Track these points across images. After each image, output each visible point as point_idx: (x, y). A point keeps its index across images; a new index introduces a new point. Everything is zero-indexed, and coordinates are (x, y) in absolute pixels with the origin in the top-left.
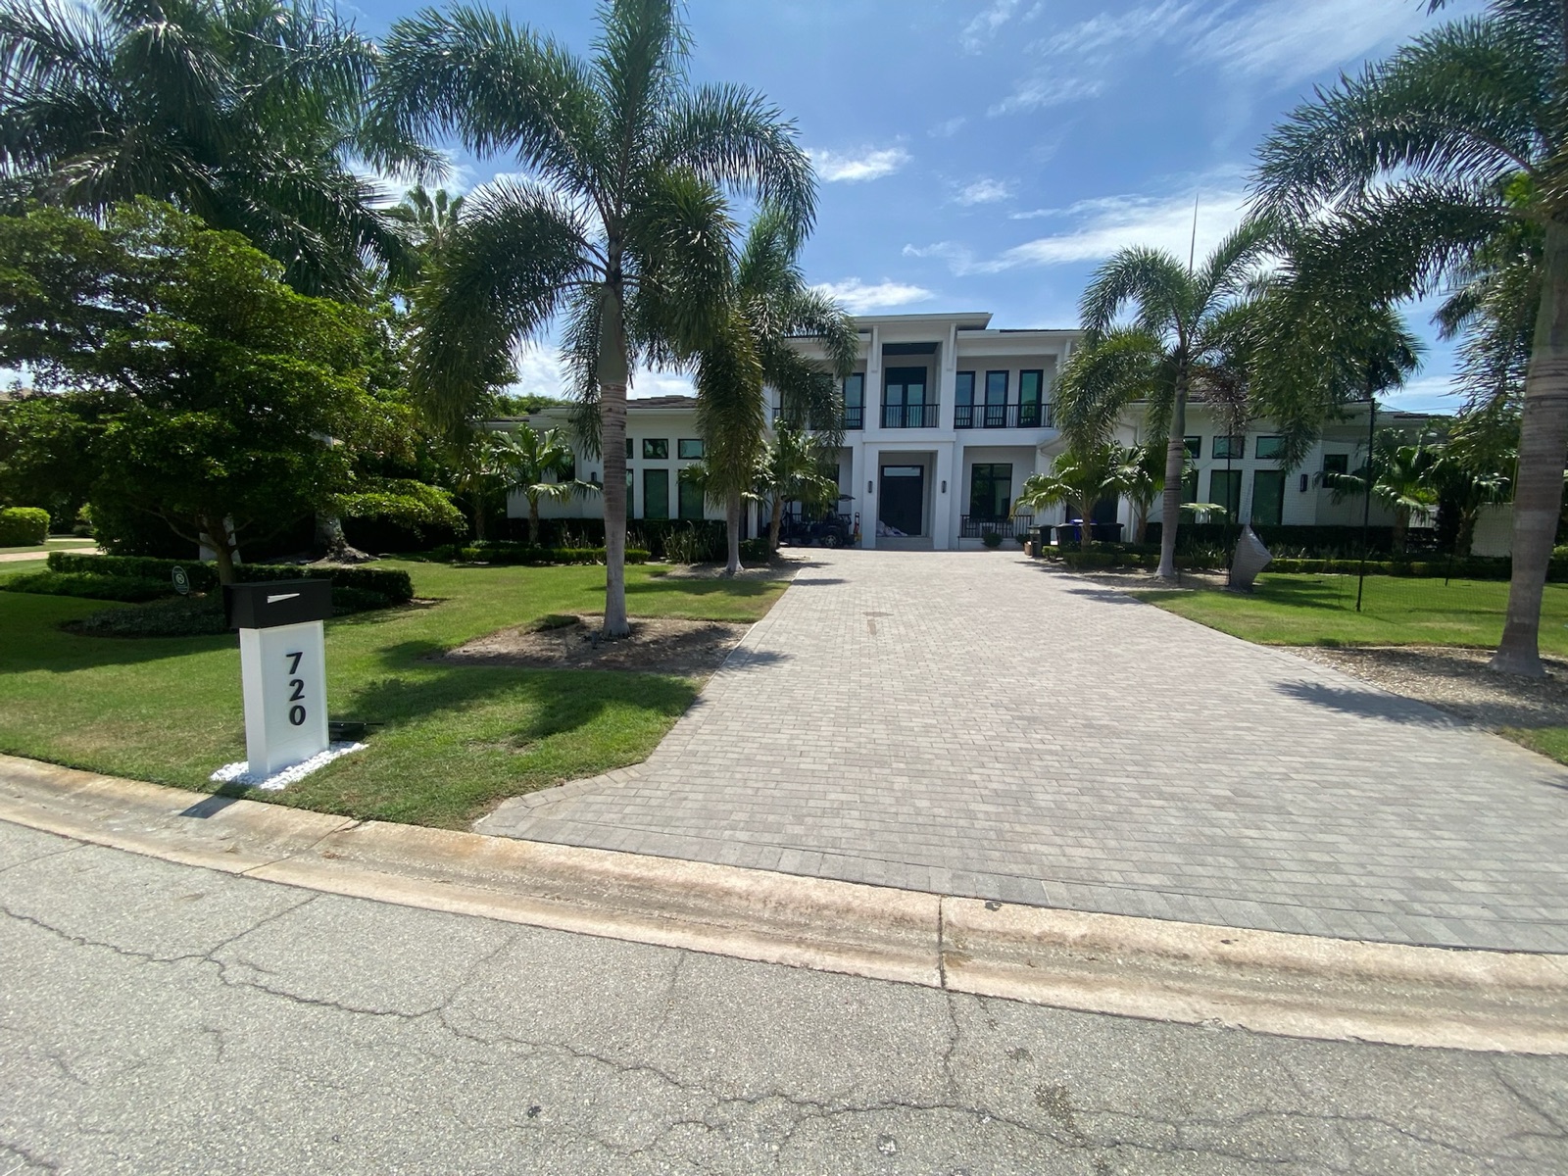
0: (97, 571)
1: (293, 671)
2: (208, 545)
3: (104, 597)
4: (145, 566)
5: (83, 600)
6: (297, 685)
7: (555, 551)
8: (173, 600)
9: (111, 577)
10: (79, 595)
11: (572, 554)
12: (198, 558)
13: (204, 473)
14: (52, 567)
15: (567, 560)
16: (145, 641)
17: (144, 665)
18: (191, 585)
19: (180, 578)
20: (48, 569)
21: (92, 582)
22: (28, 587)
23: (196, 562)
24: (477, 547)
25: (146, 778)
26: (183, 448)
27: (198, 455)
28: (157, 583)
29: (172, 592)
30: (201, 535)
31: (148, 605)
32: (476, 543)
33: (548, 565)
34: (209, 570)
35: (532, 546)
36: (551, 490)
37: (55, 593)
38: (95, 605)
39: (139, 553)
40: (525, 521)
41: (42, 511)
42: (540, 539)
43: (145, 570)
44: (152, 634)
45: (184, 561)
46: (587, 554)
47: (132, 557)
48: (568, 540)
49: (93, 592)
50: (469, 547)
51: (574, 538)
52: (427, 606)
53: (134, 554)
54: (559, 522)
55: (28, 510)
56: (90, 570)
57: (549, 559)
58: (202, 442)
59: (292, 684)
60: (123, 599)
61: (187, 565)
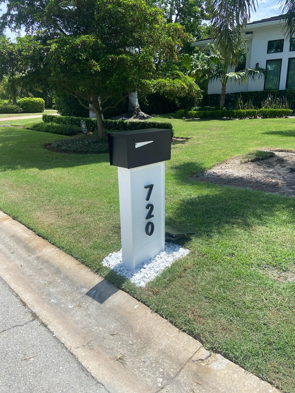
0: (57, 123)
1: (148, 199)
2: (92, 110)
3: (59, 134)
4: (72, 120)
5: (52, 135)
6: (150, 208)
7: (235, 111)
8: (81, 135)
9: (61, 125)
10: (52, 132)
11: (244, 112)
12: (89, 117)
13: (91, 69)
14: (44, 120)
15: (241, 116)
16: (72, 155)
17: (71, 168)
18: (87, 129)
19: (83, 126)
20: (43, 121)
21: (55, 127)
22: (36, 128)
23: (88, 119)
24: (195, 110)
25: (70, 252)
26: (81, 56)
27: (87, 60)
28: (75, 127)
29: (81, 132)
30: (90, 105)
31: (73, 137)
32: (194, 108)
33: (230, 119)
34: (93, 122)
35: (222, 109)
36: (236, 76)
37: (44, 131)
38: (57, 137)
39: (70, 115)
40: (218, 96)
41: (42, 99)
42: (226, 105)
43: (72, 122)
44: (75, 152)
45: (84, 118)
46: (253, 112)
47: (68, 116)
48: (241, 104)
49: (57, 131)
50: (191, 110)
51: (244, 104)
52: (182, 142)
53: (68, 115)
54: (237, 95)
55: (38, 99)
56: (55, 121)
57: (231, 116)
58: (89, 53)
59: (147, 207)
60: (65, 135)
61: (86, 120)
